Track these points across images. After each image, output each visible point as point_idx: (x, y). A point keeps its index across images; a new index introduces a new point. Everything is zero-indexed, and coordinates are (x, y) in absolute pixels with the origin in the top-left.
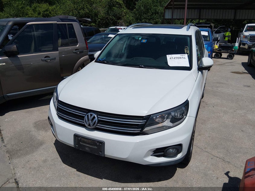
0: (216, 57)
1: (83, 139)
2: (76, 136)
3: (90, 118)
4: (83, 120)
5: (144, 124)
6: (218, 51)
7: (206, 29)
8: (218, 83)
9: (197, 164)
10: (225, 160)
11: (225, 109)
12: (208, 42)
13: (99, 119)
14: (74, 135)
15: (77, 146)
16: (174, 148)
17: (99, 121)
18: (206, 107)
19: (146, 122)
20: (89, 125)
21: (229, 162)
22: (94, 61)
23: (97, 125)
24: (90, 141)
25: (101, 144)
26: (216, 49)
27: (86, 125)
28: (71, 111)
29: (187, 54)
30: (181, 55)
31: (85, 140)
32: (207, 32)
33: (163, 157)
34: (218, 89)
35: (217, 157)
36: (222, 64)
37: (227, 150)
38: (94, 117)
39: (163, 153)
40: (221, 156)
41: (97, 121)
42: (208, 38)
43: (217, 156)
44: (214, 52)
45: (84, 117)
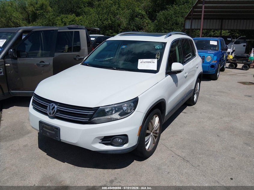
0: (230, 67)
1: (45, 125)
2: (41, 123)
3: (51, 108)
4: (46, 109)
5: (92, 114)
6: (232, 61)
7: (215, 39)
8: (218, 92)
9: (157, 159)
10: (185, 159)
11: (212, 115)
12: (216, 51)
13: (58, 108)
14: (39, 122)
15: (41, 131)
16: (119, 138)
17: (58, 111)
18: (193, 113)
19: (94, 113)
20: (50, 114)
21: (188, 161)
22: (81, 64)
23: (56, 114)
24: (50, 127)
25: (57, 130)
26: (231, 59)
27: (48, 113)
28: (40, 102)
29: (157, 58)
30: (151, 60)
31: (47, 126)
32: (216, 42)
33: (111, 145)
34: (215, 97)
35: (179, 156)
36: (233, 74)
37: (192, 151)
38: (54, 107)
39: (110, 142)
40: (184, 155)
41: (56, 111)
42: (217, 47)
43: (179, 154)
44: (228, 63)
45: (47, 107)
